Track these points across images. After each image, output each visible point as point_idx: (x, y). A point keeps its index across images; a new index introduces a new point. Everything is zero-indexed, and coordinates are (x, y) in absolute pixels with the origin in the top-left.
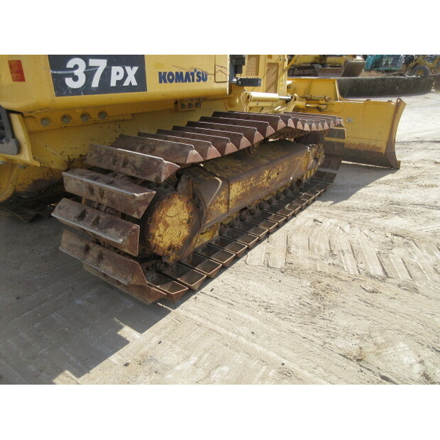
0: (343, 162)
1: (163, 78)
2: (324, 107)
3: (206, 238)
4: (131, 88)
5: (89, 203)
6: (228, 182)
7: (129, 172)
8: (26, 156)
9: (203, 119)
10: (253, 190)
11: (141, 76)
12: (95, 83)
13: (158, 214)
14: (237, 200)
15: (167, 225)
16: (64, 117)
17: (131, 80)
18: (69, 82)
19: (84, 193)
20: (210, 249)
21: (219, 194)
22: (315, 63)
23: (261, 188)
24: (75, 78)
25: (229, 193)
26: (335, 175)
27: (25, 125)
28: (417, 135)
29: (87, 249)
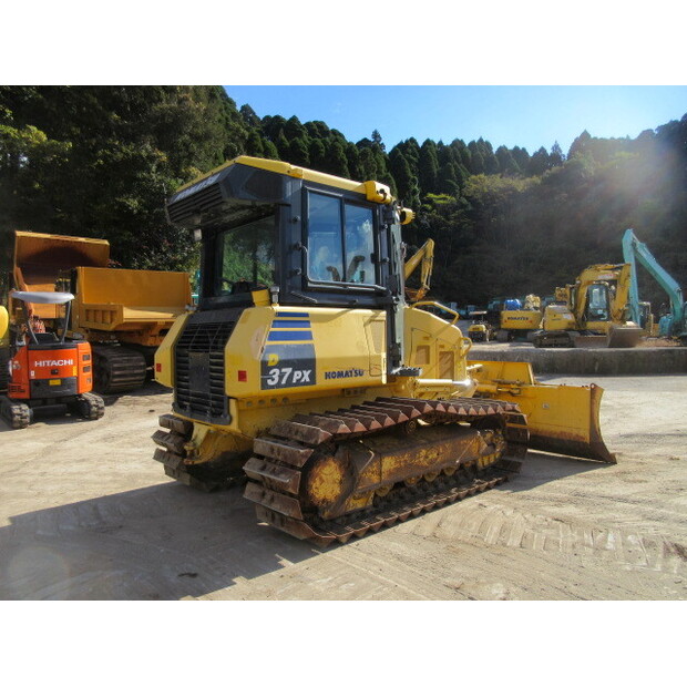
0: (529, 450)
1: (327, 376)
2: (515, 392)
3: (360, 504)
4: (305, 383)
5: (270, 459)
6: (380, 455)
7: (298, 438)
8: (234, 427)
9: (365, 403)
10: (408, 466)
11: (313, 376)
12: (284, 382)
13: (316, 470)
14: (390, 473)
15: (322, 481)
16: (260, 401)
17: (306, 378)
18: (270, 382)
19: (266, 452)
20: (362, 514)
21: (371, 464)
22: (570, 330)
23: (417, 466)
24: (273, 380)
25: (381, 465)
26: (520, 464)
27: (238, 406)
28: (679, 427)
29: (263, 494)
